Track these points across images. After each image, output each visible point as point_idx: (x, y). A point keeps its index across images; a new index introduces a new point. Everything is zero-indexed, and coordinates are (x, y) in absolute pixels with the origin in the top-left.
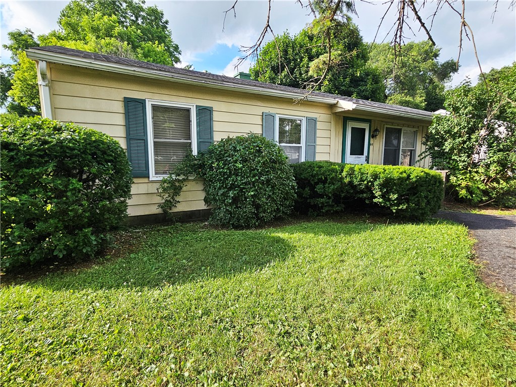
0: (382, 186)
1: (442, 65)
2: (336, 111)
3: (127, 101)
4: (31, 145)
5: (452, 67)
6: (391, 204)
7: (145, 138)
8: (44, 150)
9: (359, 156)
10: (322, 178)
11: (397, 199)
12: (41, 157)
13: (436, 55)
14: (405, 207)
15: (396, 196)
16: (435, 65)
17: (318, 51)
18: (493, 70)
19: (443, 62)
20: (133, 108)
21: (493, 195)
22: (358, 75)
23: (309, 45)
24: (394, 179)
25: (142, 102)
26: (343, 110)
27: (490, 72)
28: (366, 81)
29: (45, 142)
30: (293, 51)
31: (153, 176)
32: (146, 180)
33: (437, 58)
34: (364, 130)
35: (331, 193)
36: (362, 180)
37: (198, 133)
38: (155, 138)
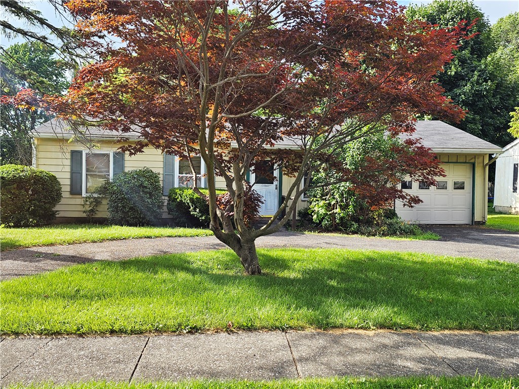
3: (73, 152)
4: (10, 177)
7: (81, 172)
8: (14, 179)
9: (266, 185)
12: (13, 182)
20: (76, 156)
25: (81, 152)
29: (15, 176)
31: (84, 194)
32: (80, 197)
37: (114, 168)
38: (87, 172)
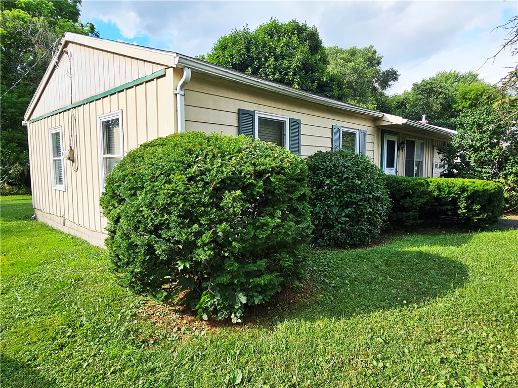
0: (468, 198)
1: (383, 73)
2: (381, 125)
3: (242, 113)
5: (392, 75)
6: (473, 214)
9: (391, 168)
10: (410, 192)
11: (479, 210)
13: (379, 63)
14: (485, 216)
15: (479, 207)
16: (378, 72)
17: (282, 52)
18: (424, 81)
19: (384, 71)
20: (245, 121)
21: (512, 202)
22: (325, 80)
23: (271, 44)
24: (479, 191)
25: (252, 115)
26: (390, 124)
27: (422, 83)
28: (331, 87)
30: (256, 49)
33: (380, 65)
34: (395, 141)
35: (419, 206)
36: (449, 193)
